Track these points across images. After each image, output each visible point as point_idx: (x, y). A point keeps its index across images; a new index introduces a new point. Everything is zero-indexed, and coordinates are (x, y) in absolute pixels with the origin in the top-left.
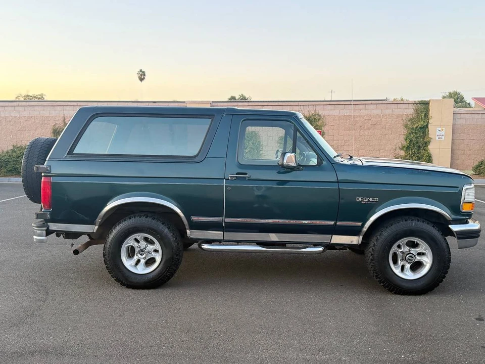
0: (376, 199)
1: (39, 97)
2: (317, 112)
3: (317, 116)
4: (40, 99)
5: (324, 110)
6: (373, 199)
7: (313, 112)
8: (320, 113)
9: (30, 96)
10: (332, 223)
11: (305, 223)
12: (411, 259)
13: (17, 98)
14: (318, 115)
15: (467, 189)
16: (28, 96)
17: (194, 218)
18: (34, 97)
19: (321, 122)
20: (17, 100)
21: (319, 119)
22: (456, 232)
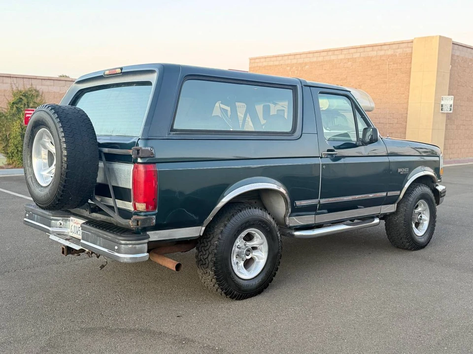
2: (34, 86)
3: (34, 92)
5: (42, 85)
6: (406, 170)
7: (29, 87)
8: (38, 89)
14: (36, 90)
17: (298, 203)
19: (39, 98)
21: (37, 96)
22: (441, 192)
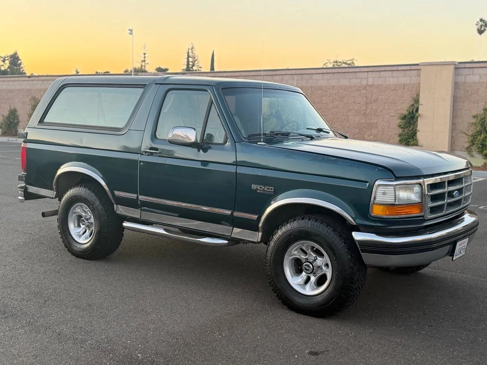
0: (271, 189)
1: (349, 62)
4: (351, 66)
6: (268, 189)
9: (340, 62)
10: (229, 212)
11: (204, 210)
12: (307, 268)
13: (324, 65)
15: (379, 185)
16: (336, 62)
17: (116, 193)
18: (344, 63)
20: (325, 67)
22: (359, 241)
